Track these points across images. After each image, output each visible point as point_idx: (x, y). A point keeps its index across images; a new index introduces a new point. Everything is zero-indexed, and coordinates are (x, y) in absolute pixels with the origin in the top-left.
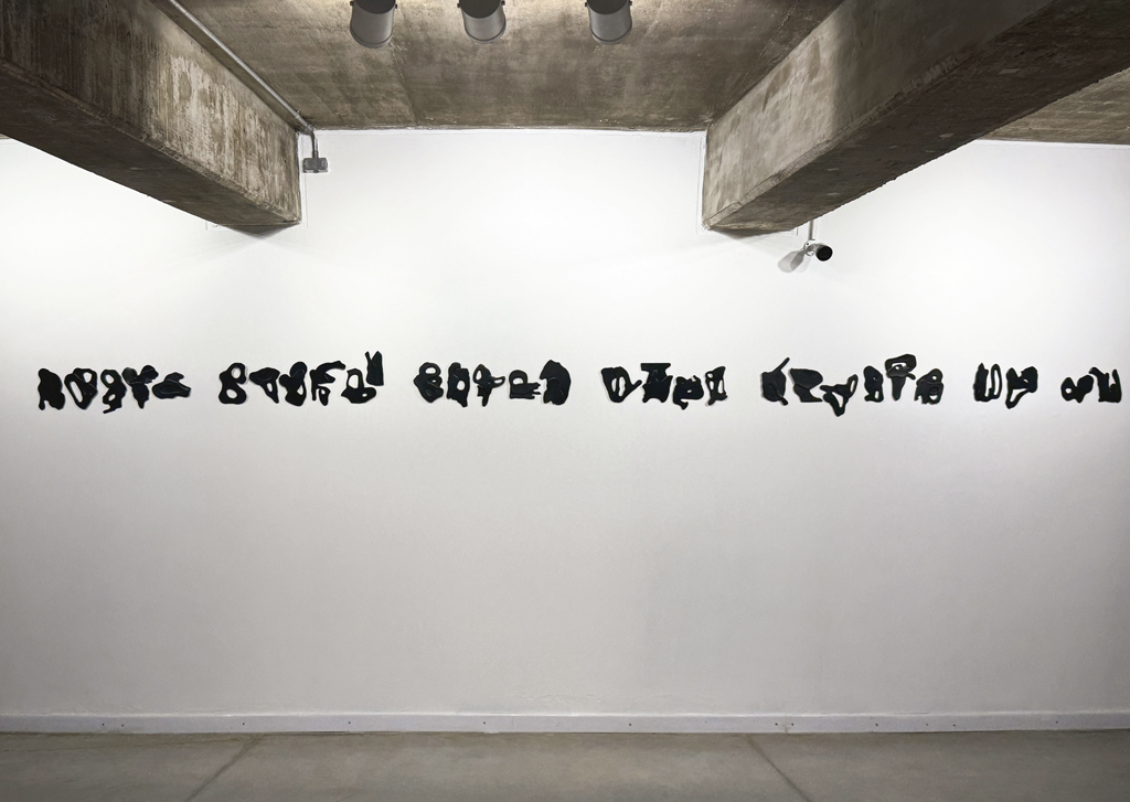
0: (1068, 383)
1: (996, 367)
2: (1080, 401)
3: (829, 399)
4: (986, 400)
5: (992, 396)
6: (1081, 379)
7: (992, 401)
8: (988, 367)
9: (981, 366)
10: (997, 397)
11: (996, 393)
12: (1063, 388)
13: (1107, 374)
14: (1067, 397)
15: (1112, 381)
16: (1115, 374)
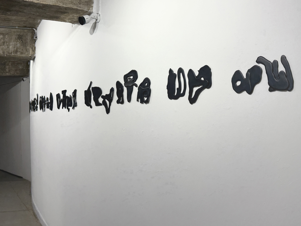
0: (237, 76)
1: (181, 70)
2: (250, 92)
3: (104, 103)
4: (176, 98)
5: (180, 95)
6: (249, 71)
7: (181, 98)
8: (176, 72)
9: (171, 71)
10: (183, 95)
11: (182, 92)
12: (234, 80)
13: (276, 62)
14: (238, 90)
15: (281, 68)
16: (284, 59)
